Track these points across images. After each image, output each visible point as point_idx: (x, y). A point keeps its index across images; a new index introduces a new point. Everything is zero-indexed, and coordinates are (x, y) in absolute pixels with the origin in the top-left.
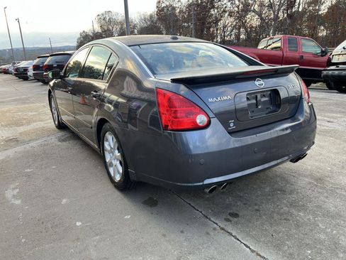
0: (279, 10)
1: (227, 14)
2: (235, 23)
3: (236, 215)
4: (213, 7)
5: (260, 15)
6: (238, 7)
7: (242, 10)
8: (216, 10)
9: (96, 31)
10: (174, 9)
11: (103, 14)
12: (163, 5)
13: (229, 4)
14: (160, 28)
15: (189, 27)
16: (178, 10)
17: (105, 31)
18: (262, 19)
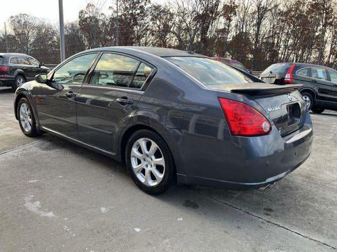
0: (195, 34)
1: (148, 32)
2: (155, 41)
3: (271, 210)
4: (137, 24)
5: (178, 36)
6: (159, 27)
7: (163, 31)
8: (138, 28)
9: (8, 33)
10: (97, 21)
11: (17, 17)
12: (86, 16)
13: (151, 23)
14: (81, 37)
15: (111, 39)
16: (101, 23)
17: (19, 34)
18: (180, 40)
